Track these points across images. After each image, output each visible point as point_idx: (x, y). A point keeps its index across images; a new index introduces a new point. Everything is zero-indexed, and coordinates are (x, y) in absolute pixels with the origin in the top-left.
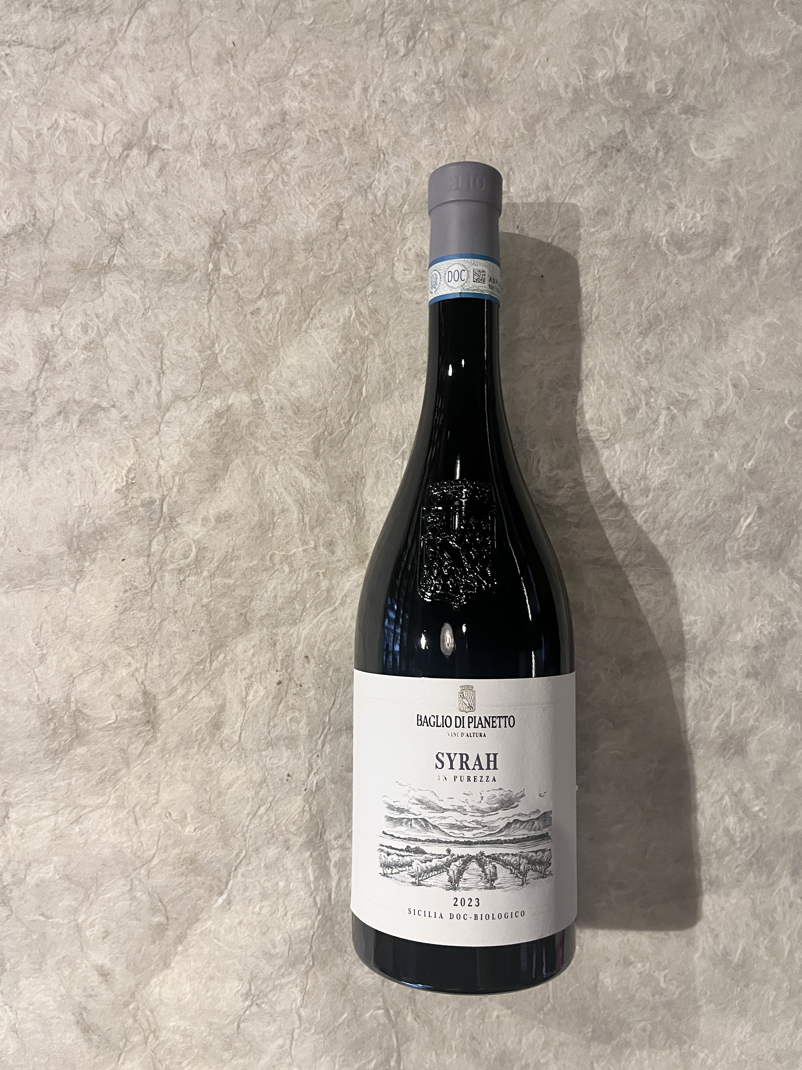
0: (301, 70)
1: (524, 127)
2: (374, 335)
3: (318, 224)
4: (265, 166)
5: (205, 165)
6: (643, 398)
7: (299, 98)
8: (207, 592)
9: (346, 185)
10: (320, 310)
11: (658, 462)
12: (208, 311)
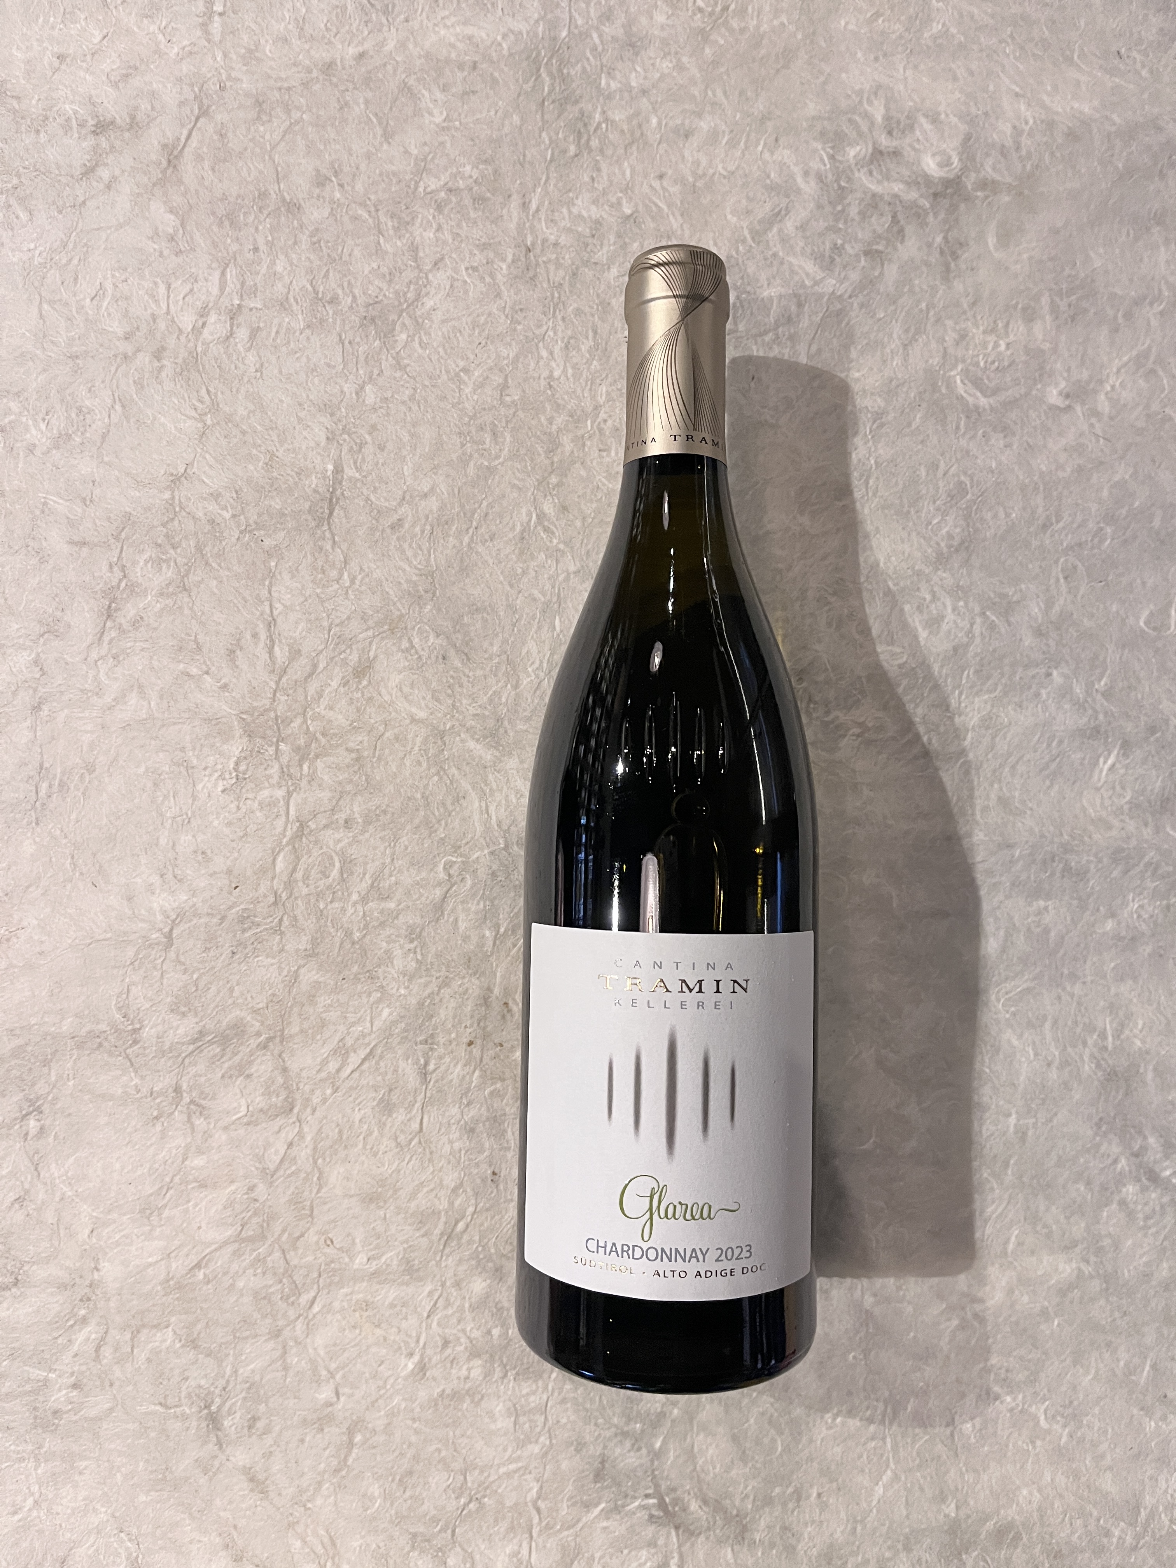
0: (433, 184)
1: (753, 239)
2: (565, 543)
3: (475, 397)
4: (394, 323)
5: (308, 327)
6: (948, 602)
7: (434, 225)
8: (359, 922)
9: (508, 339)
10: (486, 515)
11: (975, 689)
12: (330, 528)
